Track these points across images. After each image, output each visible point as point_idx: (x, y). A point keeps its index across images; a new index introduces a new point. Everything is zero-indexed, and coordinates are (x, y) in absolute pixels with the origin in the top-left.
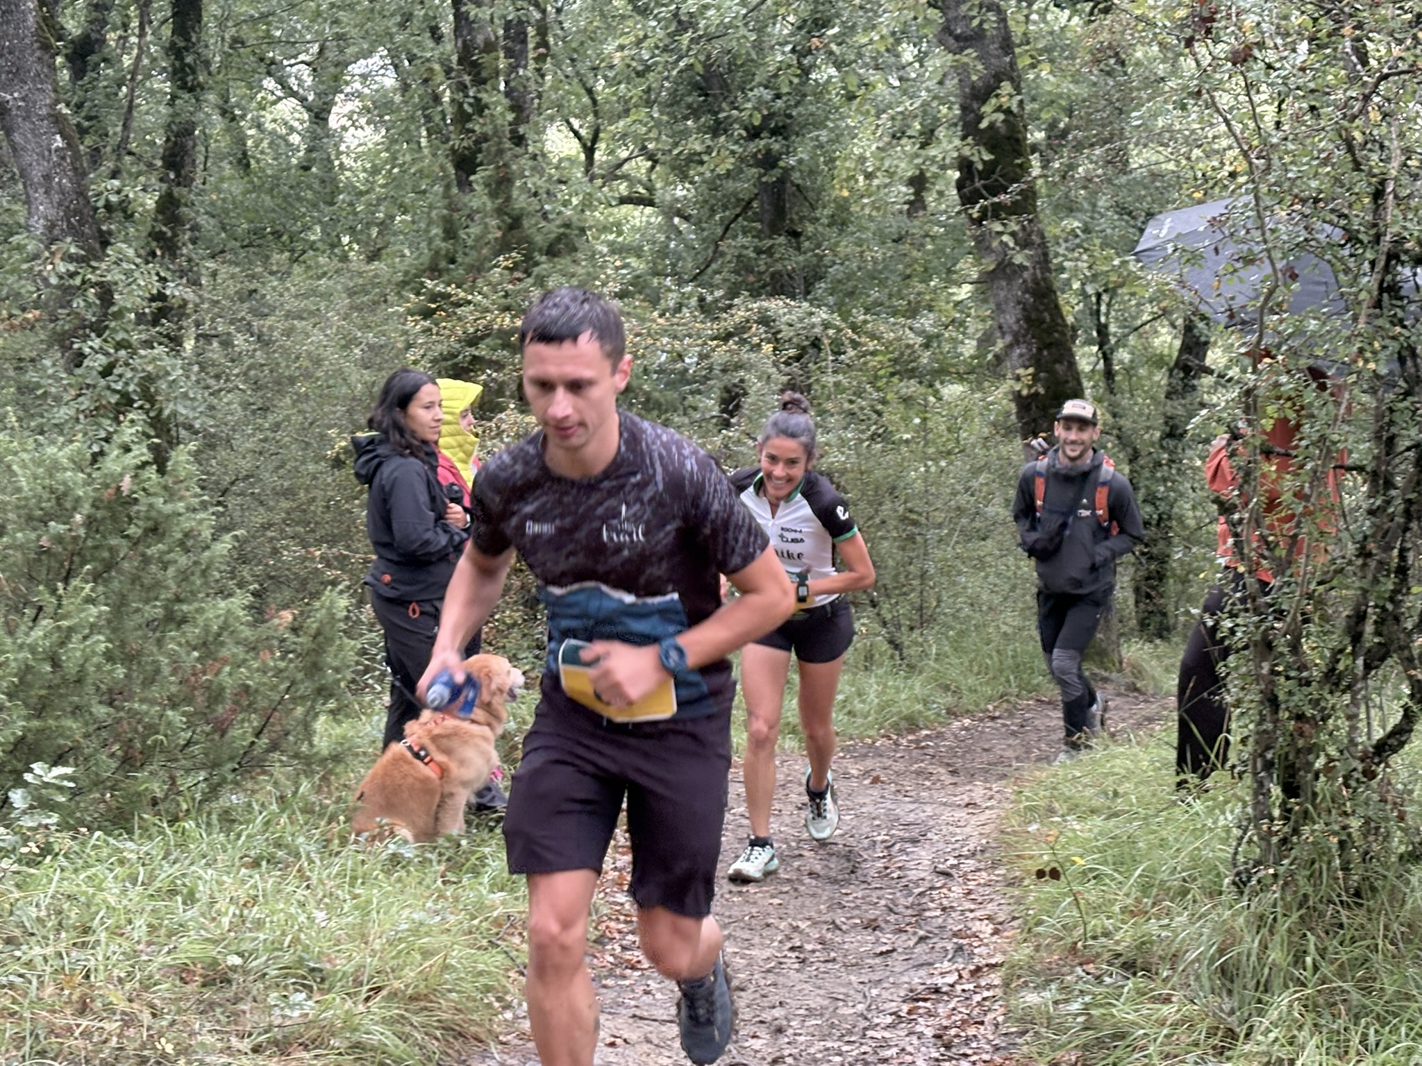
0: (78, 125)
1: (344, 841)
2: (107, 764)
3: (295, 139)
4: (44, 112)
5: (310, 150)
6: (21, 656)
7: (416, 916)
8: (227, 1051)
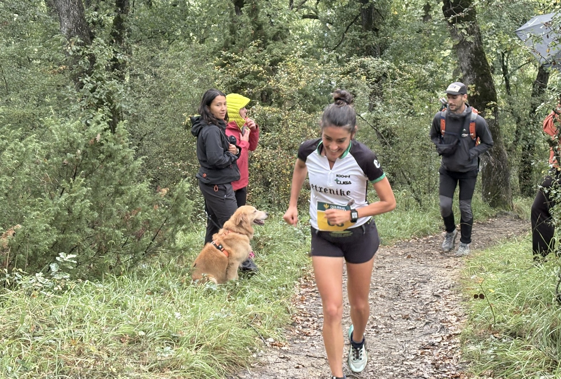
1: (188, 284)
2: (91, 253)
6: (55, 208)
7: (217, 314)
8: (138, 371)
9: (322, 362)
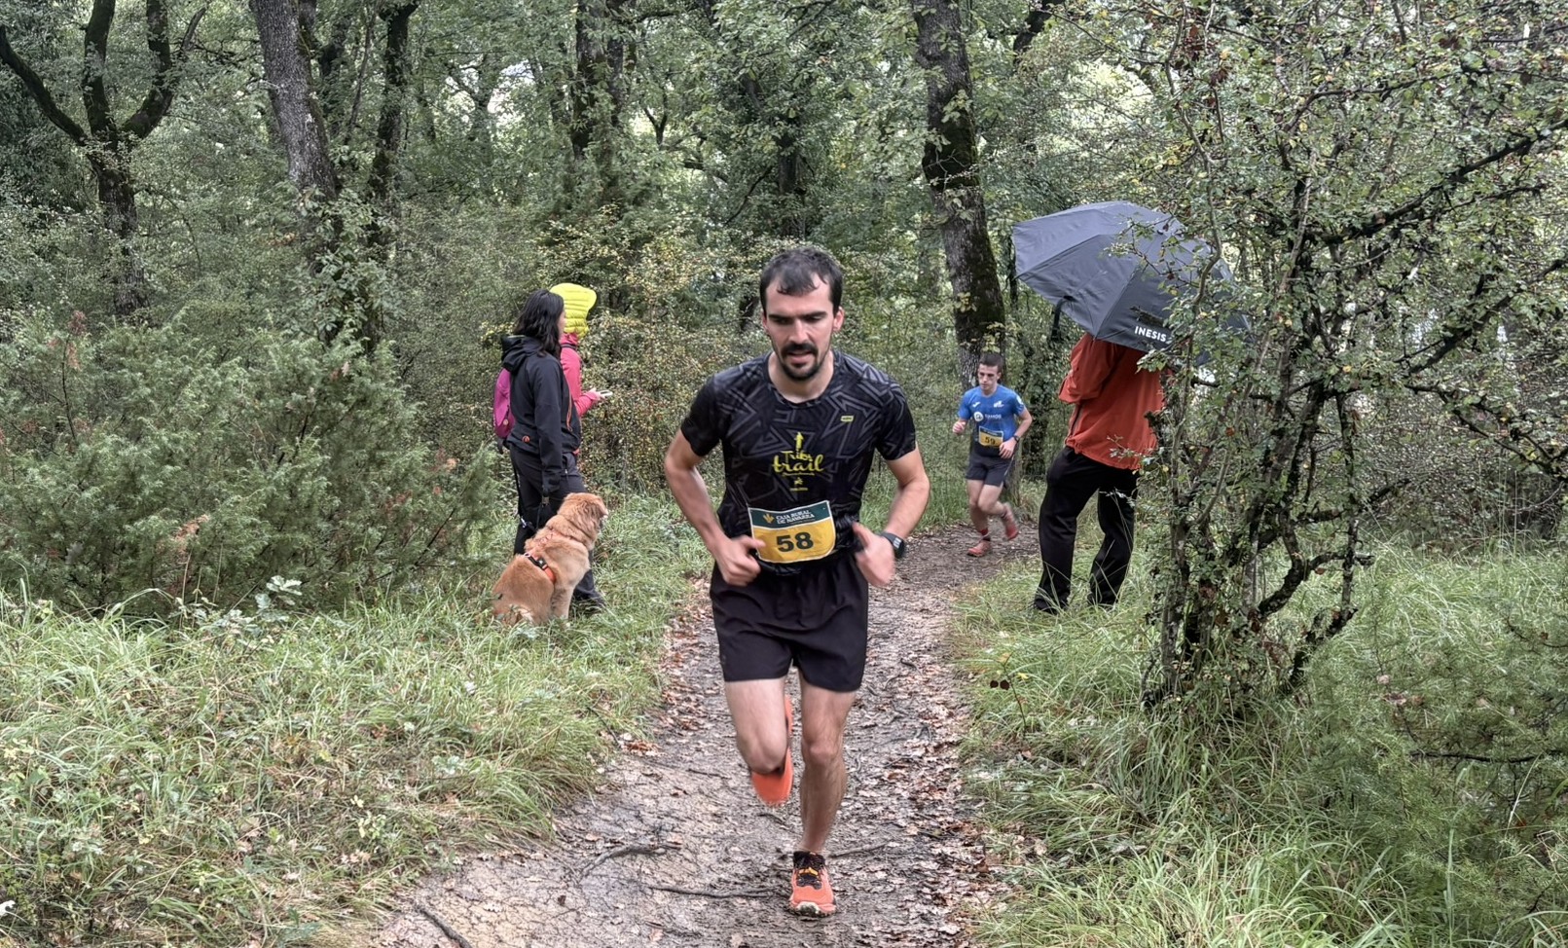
0: (324, 107)
1: (486, 623)
3: (465, 119)
4: (301, 97)
5: (474, 127)
6: (269, 488)
7: (537, 692)
8: (401, 798)
9: (717, 783)
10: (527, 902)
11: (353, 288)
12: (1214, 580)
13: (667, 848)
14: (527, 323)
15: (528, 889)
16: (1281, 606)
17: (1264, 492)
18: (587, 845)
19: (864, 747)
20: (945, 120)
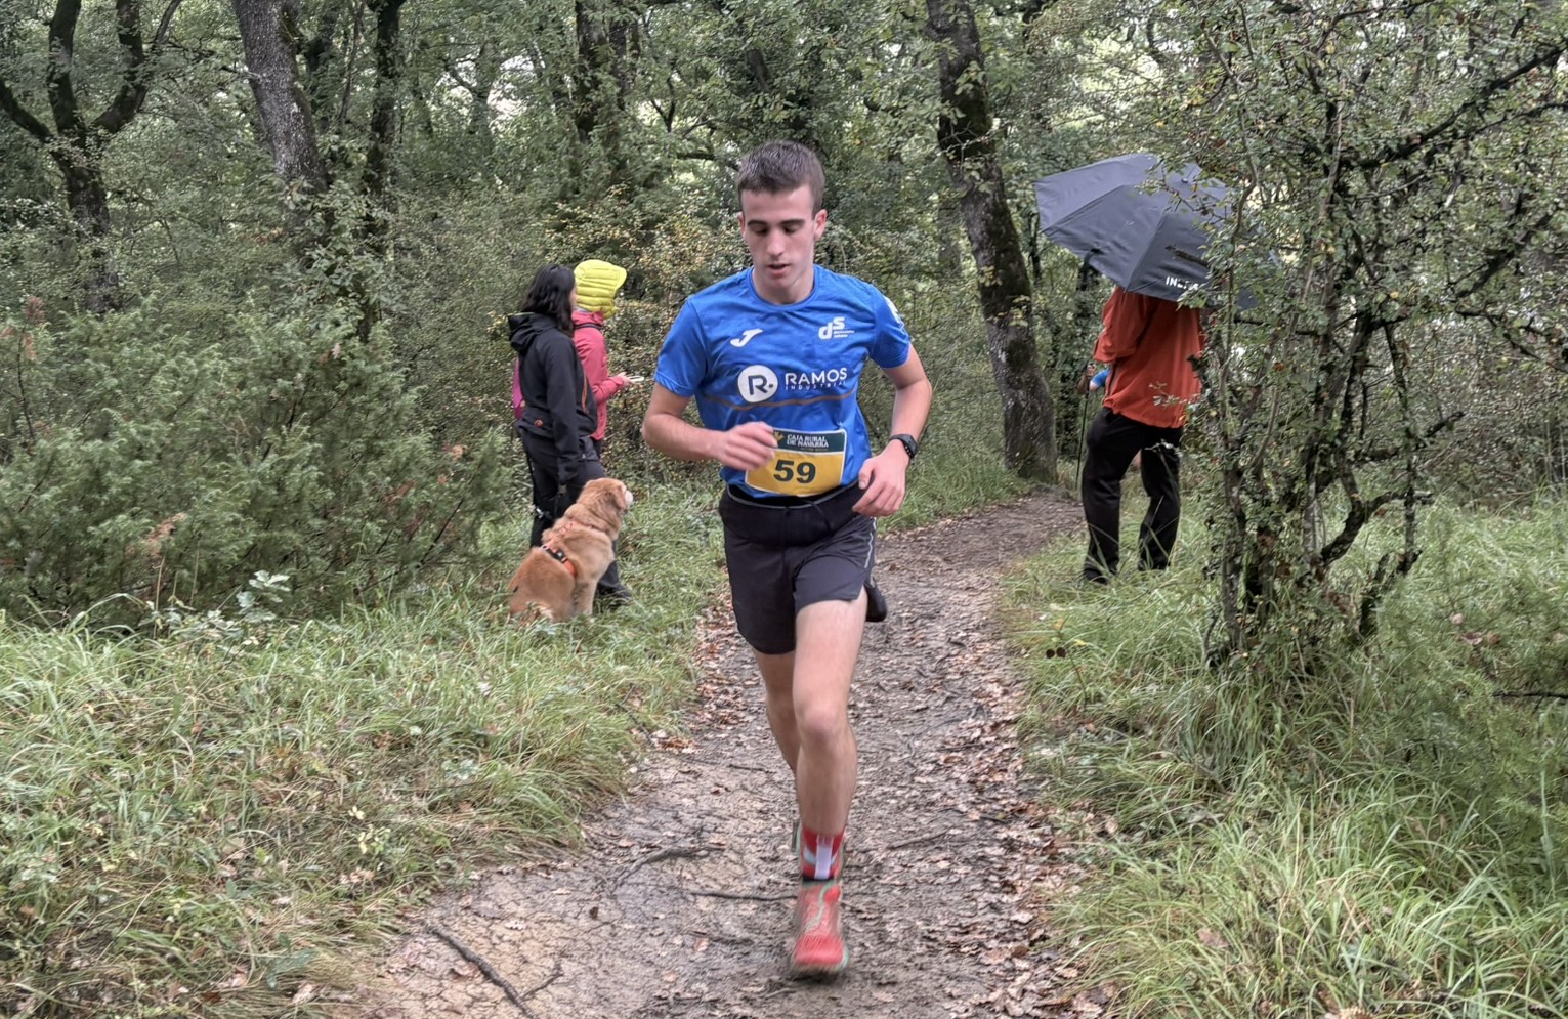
0: (313, 103)
2: (320, 564)
3: (465, 111)
4: (285, 86)
5: (475, 120)
7: (559, 688)
8: (409, 810)
9: (761, 778)
10: (555, 916)
11: (347, 283)
12: (1273, 527)
13: (710, 850)
14: (538, 299)
15: (555, 902)
16: (1343, 552)
17: (1318, 431)
18: (620, 851)
19: (917, 731)
20: (958, 92)
